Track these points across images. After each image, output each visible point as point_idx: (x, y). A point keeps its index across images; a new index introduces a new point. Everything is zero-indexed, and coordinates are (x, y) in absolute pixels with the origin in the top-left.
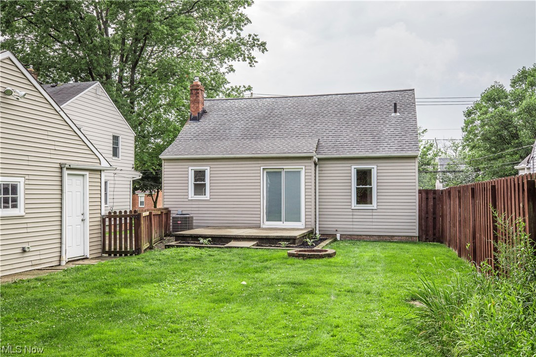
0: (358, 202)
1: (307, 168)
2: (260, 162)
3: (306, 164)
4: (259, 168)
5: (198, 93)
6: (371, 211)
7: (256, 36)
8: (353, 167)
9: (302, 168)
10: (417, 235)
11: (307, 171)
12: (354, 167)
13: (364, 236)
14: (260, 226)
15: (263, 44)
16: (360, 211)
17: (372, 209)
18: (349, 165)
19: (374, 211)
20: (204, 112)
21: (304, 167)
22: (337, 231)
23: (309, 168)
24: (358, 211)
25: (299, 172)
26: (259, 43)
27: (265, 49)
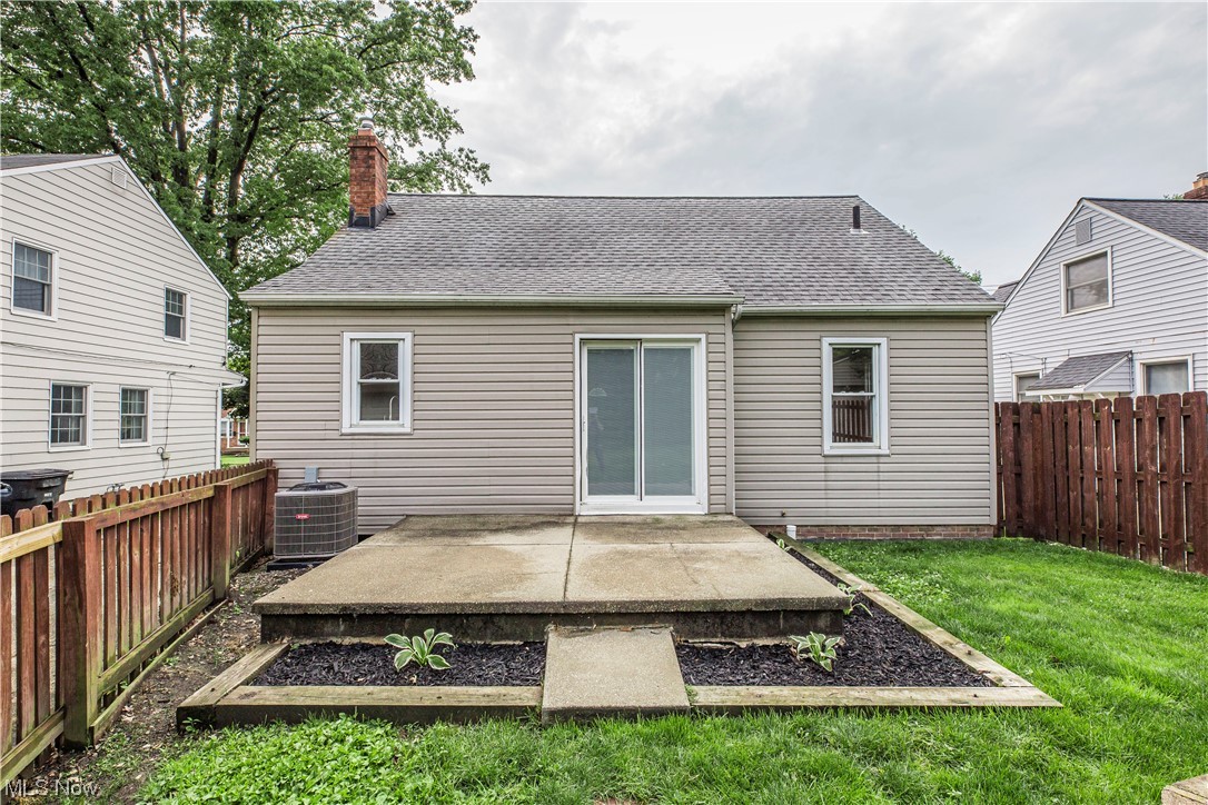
0: (839, 436)
1: (713, 338)
2: (571, 321)
3: (711, 329)
4: (568, 339)
5: (373, 158)
6: (874, 459)
7: (472, 152)
8: (826, 341)
9: (698, 341)
10: (995, 522)
11: (713, 348)
12: (829, 341)
13: (856, 529)
14: (573, 510)
15: (485, 167)
16: (845, 460)
17: (878, 456)
18: (816, 336)
19: (882, 460)
20: (389, 213)
21: (703, 336)
22: (783, 515)
23: (720, 338)
24: (839, 460)
25: (687, 351)
26: (478, 165)
27: (487, 177)
